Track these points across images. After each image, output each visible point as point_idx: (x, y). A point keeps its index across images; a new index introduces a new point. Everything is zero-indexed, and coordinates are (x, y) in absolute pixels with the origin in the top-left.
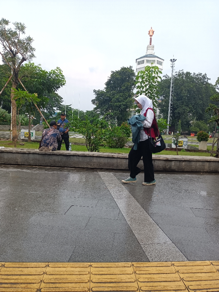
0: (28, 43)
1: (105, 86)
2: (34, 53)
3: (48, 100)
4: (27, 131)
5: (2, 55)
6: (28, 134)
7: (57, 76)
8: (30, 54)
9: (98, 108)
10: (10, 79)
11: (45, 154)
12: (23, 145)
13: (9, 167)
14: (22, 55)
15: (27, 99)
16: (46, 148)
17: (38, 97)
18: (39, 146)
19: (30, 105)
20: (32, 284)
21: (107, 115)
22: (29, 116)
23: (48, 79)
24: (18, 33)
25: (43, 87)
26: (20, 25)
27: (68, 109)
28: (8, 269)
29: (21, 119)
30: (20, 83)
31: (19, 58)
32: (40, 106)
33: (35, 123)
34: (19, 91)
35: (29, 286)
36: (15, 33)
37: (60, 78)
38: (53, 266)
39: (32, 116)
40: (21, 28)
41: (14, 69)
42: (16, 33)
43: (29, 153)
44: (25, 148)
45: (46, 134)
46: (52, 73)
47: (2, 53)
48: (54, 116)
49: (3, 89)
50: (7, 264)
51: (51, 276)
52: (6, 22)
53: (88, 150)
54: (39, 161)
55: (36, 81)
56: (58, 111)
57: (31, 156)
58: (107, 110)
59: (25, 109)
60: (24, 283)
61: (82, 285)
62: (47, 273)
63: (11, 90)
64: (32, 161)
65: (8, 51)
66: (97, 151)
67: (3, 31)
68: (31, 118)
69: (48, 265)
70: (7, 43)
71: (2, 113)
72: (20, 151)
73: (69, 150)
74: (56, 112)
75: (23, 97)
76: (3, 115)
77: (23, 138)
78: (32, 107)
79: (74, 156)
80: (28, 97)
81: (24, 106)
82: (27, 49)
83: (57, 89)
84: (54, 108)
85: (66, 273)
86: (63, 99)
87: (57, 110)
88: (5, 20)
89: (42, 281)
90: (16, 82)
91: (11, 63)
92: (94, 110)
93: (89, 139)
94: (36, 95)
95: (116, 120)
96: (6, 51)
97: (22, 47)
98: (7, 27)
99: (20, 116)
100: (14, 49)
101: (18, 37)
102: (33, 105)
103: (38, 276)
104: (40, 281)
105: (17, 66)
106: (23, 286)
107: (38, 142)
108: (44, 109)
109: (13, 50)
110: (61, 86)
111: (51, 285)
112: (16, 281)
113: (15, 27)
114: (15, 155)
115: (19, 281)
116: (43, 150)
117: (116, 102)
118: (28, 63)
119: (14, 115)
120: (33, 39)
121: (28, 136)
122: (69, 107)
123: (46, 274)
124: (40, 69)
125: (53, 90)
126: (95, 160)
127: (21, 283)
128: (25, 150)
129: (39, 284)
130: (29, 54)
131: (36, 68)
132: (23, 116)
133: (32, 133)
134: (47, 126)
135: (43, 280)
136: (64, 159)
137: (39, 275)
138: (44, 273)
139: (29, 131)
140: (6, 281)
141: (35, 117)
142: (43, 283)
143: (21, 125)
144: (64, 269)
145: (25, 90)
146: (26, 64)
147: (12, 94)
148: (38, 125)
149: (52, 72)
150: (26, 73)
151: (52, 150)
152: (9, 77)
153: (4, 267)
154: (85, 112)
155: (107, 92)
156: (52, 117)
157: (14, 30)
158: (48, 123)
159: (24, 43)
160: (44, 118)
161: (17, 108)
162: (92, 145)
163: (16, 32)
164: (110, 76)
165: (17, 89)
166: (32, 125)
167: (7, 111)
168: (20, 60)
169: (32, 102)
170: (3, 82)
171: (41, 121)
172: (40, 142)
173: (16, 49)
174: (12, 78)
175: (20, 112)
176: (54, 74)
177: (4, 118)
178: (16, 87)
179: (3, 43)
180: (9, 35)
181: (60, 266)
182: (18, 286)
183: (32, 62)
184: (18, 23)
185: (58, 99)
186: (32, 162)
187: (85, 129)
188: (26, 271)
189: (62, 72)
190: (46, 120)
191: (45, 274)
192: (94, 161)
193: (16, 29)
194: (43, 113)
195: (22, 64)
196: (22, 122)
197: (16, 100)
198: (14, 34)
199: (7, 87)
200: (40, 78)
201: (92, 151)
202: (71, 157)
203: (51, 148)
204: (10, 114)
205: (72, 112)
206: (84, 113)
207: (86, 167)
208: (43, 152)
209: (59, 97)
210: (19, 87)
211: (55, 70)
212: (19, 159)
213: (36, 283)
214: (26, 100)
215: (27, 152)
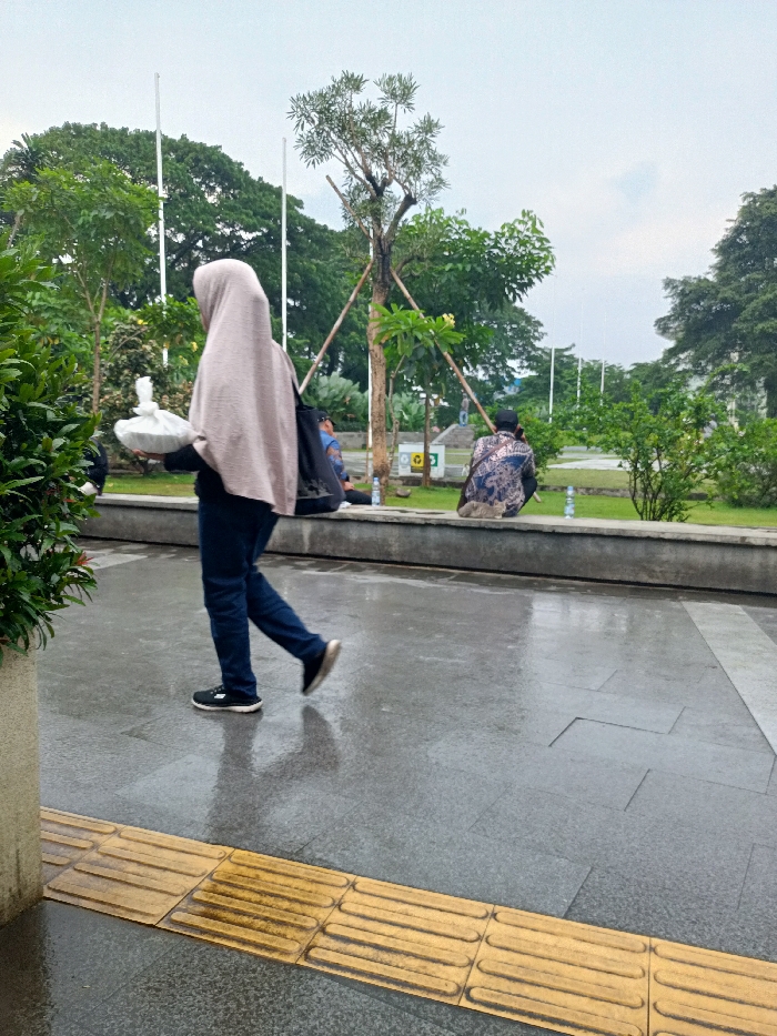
0: (422, 143)
1: (715, 259)
2: (445, 172)
3: (490, 336)
4: (419, 449)
5: (341, 196)
6: (422, 458)
7: (523, 243)
8: (431, 177)
9: (683, 351)
10: (363, 276)
11: (481, 529)
12: (407, 497)
13: (364, 569)
14: (404, 187)
15: (420, 337)
16: (482, 508)
17: (457, 328)
18: (457, 498)
19: (428, 359)
20: (441, 966)
21: (723, 374)
22: (427, 399)
23: (492, 258)
24: (391, 111)
25: (473, 289)
26: (398, 84)
27: (565, 362)
28: (367, 899)
29: (398, 408)
30: (397, 285)
31: (393, 200)
32: (462, 357)
33: (446, 418)
34: (392, 312)
35: (432, 967)
36: (383, 115)
37: (534, 248)
38: (510, 921)
39: (435, 396)
40: (402, 91)
41: (379, 240)
42: (386, 113)
43: (426, 525)
44: (415, 506)
45: (486, 456)
46: (503, 234)
47: (342, 190)
48: (510, 391)
49: (344, 312)
50: (362, 882)
51: (504, 952)
52: (354, 83)
53: (641, 514)
54: (457, 549)
55: (451, 270)
56: (527, 373)
57: (433, 534)
58: (722, 354)
59: (411, 374)
60: (416, 956)
61: (617, 1011)
62: (490, 940)
63: (367, 313)
64: (436, 549)
65: (360, 179)
66: (676, 518)
67: (346, 115)
68: (432, 403)
69: (494, 915)
70: (356, 154)
71: (341, 392)
72: (397, 518)
73: (567, 512)
74: (516, 376)
75: (405, 334)
76: (344, 398)
77: (405, 472)
78: (436, 364)
79: (582, 535)
80: (422, 329)
81: (411, 362)
82: (418, 161)
83: (523, 291)
84: (511, 363)
85: (554, 954)
86: (542, 325)
87: (522, 367)
88: (353, 75)
89: (475, 965)
90: (385, 282)
91: (367, 222)
92: (666, 360)
93: (641, 471)
94: (449, 319)
95: (763, 393)
96: (355, 181)
97: (403, 159)
98: (357, 100)
99: (396, 397)
100: (378, 170)
101: (389, 128)
102: (440, 356)
103: (460, 942)
104: (466, 961)
105: (386, 229)
106: (414, 963)
107: (454, 485)
108: (475, 368)
109: (374, 174)
110: (535, 280)
111: (504, 985)
112: (390, 944)
113: (383, 95)
114: (380, 532)
115: (400, 945)
116: (473, 514)
117: (762, 318)
118: (423, 213)
119: (377, 395)
120: (441, 123)
121: (421, 464)
122: (566, 353)
123: (488, 943)
124: (465, 227)
125: (507, 296)
126: (667, 553)
127: (408, 954)
128: (414, 513)
129: (464, 972)
130: (426, 177)
131: (449, 225)
132: (405, 398)
133: (436, 456)
134: (484, 429)
135: (476, 961)
136: (548, 546)
137: (462, 939)
138: (479, 938)
139: (426, 447)
140: (361, 936)
141: (444, 400)
142: (475, 971)
143: (401, 429)
144: (550, 940)
145: (411, 308)
146: (417, 217)
147: (372, 325)
148: (453, 426)
149: (506, 229)
150: (416, 245)
151: (504, 515)
152: (362, 270)
153: (355, 889)
154: (628, 367)
155: (725, 281)
156: (504, 393)
157: (379, 106)
158: (491, 417)
159: (411, 143)
160: (476, 401)
161: (388, 372)
162: (655, 497)
163: (386, 108)
164: (735, 217)
165: (387, 306)
166: (436, 429)
167: (357, 385)
168: (398, 207)
169: (436, 347)
170: (346, 287)
171: (462, 413)
172: (463, 486)
173: (384, 170)
174: (370, 270)
175: (396, 385)
176: (511, 237)
177: (349, 408)
178: (382, 299)
179: (345, 157)
180: (364, 125)
181: (536, 926)
182: (396, 959)
183: (434, 207)
184: (391, 79)
185: (526, 328)
186: (434, 556)
187: (629, 435)
188: (420, 917)
189: (541, 225)
190: (480, 407)
191: (484, 943)
192: (664, 557)
193: (384, 100)
194: (473, 381)
195: (403, 218)
196: (401, 419)
197: (384, 346)
198: (379, 118)
199: (355, 303)
200: (461, 260)
201: (654, 519)
202: (574, 539)
203: (501, 507)
204: (366, 394)
205: (577, 372)
206: (622, 373)
207: (631, 579)
208: (473, 521)
209: (528, 319)
210: (394, 299)
211: (517, 224)
212: (395, 542)
213: (452, 965)
214: (417, 340)
215: (418, 521)
